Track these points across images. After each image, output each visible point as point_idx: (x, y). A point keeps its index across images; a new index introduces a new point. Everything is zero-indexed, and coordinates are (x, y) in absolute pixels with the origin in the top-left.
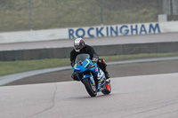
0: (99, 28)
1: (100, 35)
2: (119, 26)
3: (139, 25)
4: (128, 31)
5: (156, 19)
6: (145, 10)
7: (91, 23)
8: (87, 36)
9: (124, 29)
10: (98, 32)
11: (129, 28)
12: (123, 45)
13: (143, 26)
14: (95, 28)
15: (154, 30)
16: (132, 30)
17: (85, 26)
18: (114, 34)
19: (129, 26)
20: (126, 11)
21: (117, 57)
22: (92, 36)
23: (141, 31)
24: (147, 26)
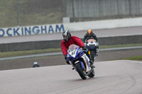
0: (16, 28)
1: (16, 34)
2: (32, 27)
3: (48, 26)
4: (39, 30)
5: (61, 21)
6: (52, 14)
7: (9, 24)
8: (6, 35)
9: (35, 29)
10: (15, 32)
11: (40, 28)
12: (35, 42)
13: (51, 26)
14: (13, 28)
15: (60, 30)
16: (42, 30)
17: (5, 27)
18: (28, 33)
19: (40, 26)
20: (37, 15)
21: (30, 51)
22: (10, 35)
23: (49, 30)
24: (54, 26)
